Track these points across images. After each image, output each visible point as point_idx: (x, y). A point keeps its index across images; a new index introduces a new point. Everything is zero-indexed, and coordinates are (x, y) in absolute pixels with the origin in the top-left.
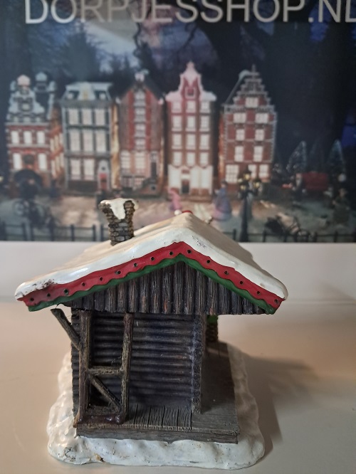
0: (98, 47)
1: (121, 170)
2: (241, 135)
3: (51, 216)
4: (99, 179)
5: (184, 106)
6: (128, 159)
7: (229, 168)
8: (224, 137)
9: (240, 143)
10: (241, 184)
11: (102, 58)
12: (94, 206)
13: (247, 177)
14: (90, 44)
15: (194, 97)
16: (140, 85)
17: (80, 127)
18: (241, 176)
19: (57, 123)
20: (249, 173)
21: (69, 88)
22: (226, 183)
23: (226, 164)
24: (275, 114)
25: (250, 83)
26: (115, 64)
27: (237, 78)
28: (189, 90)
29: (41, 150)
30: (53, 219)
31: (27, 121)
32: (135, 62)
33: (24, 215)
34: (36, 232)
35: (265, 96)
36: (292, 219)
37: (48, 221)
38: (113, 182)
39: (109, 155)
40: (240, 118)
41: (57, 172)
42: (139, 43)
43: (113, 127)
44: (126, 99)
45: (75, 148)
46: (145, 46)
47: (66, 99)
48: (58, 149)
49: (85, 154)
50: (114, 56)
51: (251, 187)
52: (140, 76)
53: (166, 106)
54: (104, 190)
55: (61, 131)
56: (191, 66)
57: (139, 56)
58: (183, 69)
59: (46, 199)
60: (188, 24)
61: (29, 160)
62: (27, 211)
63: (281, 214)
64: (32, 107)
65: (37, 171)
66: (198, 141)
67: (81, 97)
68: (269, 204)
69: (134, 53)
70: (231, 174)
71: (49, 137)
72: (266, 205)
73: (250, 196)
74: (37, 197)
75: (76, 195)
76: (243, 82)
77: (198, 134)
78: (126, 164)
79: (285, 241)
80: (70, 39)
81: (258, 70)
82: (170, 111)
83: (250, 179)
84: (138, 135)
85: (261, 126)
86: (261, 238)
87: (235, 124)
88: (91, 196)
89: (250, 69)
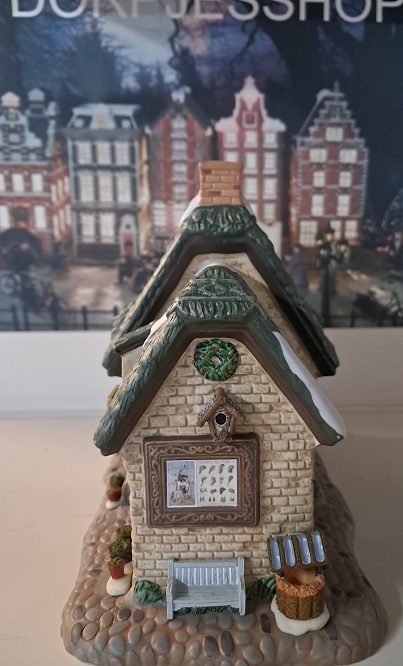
0: (117, 52)
1: (153, 227)
2: (319, 179)
3: (53, 294)
4: (122, 242)
5: (241, 138)
6: (163, 213)
7: (303, 224)
8: (296, 181)
9: (319, 190)
10: (321, 247)
11: (125, 68)
12: (116, 280)
13: (329, 237)
14: (106, 47)
15: (255, 125)
16: (178, 108)
17: (94, 168)
18: (320, 236)
19: (60, 162)
20: (332, 232)
21: (77, 111)
22: (300, 247)
23: (299, 220)
24: (366, 150)
25: (332, 107)
26: (143, 78)
27: (315, 100)
28: (247, 117)
29: (38, 200)
30: (56, 300)
31: (17, 158)
32: (171, 76)
33: (15, 294)
34: (33, 318)
35: (352, 126)
36: (389, 294)
37: (48, 302)
38: (142, 245)
39: (135, 206)
40: (318, 155)
41: (61, 232)
42: (177, 48)
43: (141, 168)
44: (160, 127)
45: (87, 197)
46: (185, 52)
47: (73, 127)
48: (63, 198)
49: (102, 206)
50: (142, 67)
51: (334, 252)
52: (179, 96)
53: (216, 138)
54: (128, 258)
55: (66, 173)
56: (250, 81)
57: (176, 68)
58: (240, 87)
59: (46, 270)
60: (246, 22)
61: (21, 214)
62: (19, 288)
63: (374, 289)
64: (23, 138)
65: (33, 231)
66: (261, 187)
67: (94, 125)
68: (359, 275)
69: (170, 63)
70: (306, 233)
71: (48, 181)
72: (355, 277)
73: (333, 263)
74: (32, 267)
75: (89, 265)
76: (322, 106)
77: (261, 177)
78: (160, 220)
79: (380, 325)
80: (77, 40)
81: (342, 90)
82: (222, 144)
83: (333, 240)
84: (176, 178)
85: (346, 167)
86: (348, 322)
87: (312, 164)
88: (112, 266)
89: (331, 88)
